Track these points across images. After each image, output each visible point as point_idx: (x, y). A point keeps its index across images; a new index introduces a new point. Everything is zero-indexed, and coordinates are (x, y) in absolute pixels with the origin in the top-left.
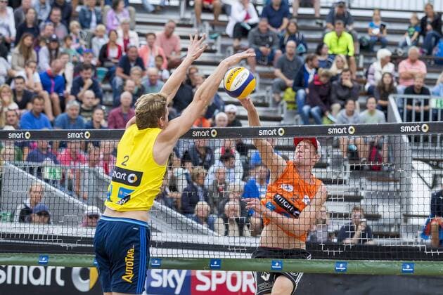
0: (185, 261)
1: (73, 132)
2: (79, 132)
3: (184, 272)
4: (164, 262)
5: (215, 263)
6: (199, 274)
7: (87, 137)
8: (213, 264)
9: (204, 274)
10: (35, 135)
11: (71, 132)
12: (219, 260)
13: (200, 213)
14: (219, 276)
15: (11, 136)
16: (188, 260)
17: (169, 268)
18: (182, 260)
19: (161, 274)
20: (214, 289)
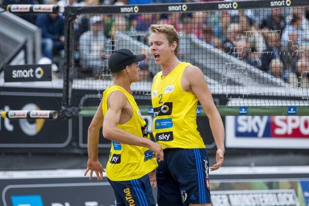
0: (267, 109)
1: (173, 5)
2: (178, 5)
3: (265, 118)
4: (250, 110)
5: (292, 110)
6: (278, 120)
7: (184, 10)
8: (290, 111)
9: (282, 120)
10: (142, 9)
11: (171, 5)
12: (295, 108)
13: (274, 70)
14: (294, 121)
15: (123, 10)
16: (269, 108)
17: (253, 115)
18: (264, 108)
19: (246, 121)
20: (290, 132)
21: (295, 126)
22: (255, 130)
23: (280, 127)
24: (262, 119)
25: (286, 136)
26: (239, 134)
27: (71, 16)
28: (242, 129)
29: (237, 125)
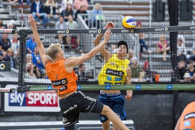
6: (29, 96)
9: (31, 96)
14: (37, 97)
19: (14, 97)
20: (35, 103)
21: (38, 99)
22: (19, 102)
23: (31, 100)
24: (22, 95)
25: (33, 105)
26: (11, 104)
27: (24, 35)
28: (12, 101)
29: (10, 99)
